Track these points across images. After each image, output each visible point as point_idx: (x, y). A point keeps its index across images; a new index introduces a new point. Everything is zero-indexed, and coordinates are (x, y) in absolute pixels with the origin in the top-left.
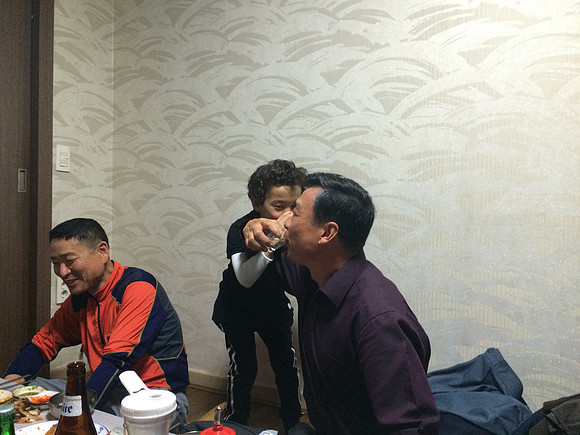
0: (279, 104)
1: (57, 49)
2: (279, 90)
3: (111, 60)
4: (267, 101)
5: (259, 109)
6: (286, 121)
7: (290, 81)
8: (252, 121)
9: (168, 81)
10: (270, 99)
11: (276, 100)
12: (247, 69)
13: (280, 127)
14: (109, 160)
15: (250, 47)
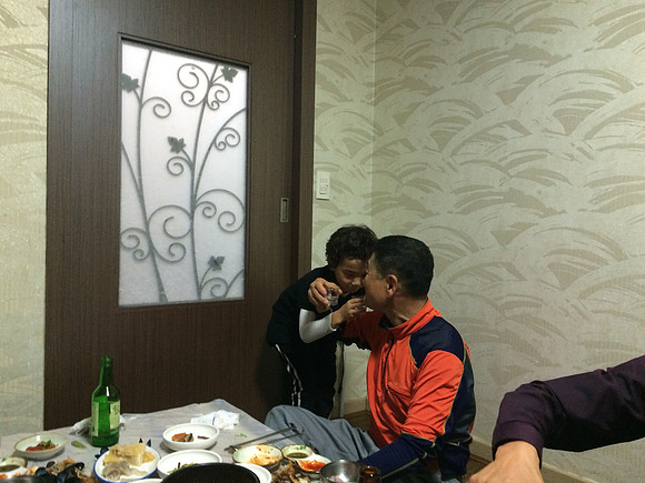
0: (586, 105)
1: (319, 68)
2: (587, 88)
3: (372, 74)
4: (569, 104)
5: (557, 114)
6: (597, 129)
7: (605, 75)
8: (546, 130)
9: (437, 90)
10: (574, 101)
11: (582, 101)
12: (541, 64)
13: (588, 136)
14: (368, 185)
15: (545, 36)
